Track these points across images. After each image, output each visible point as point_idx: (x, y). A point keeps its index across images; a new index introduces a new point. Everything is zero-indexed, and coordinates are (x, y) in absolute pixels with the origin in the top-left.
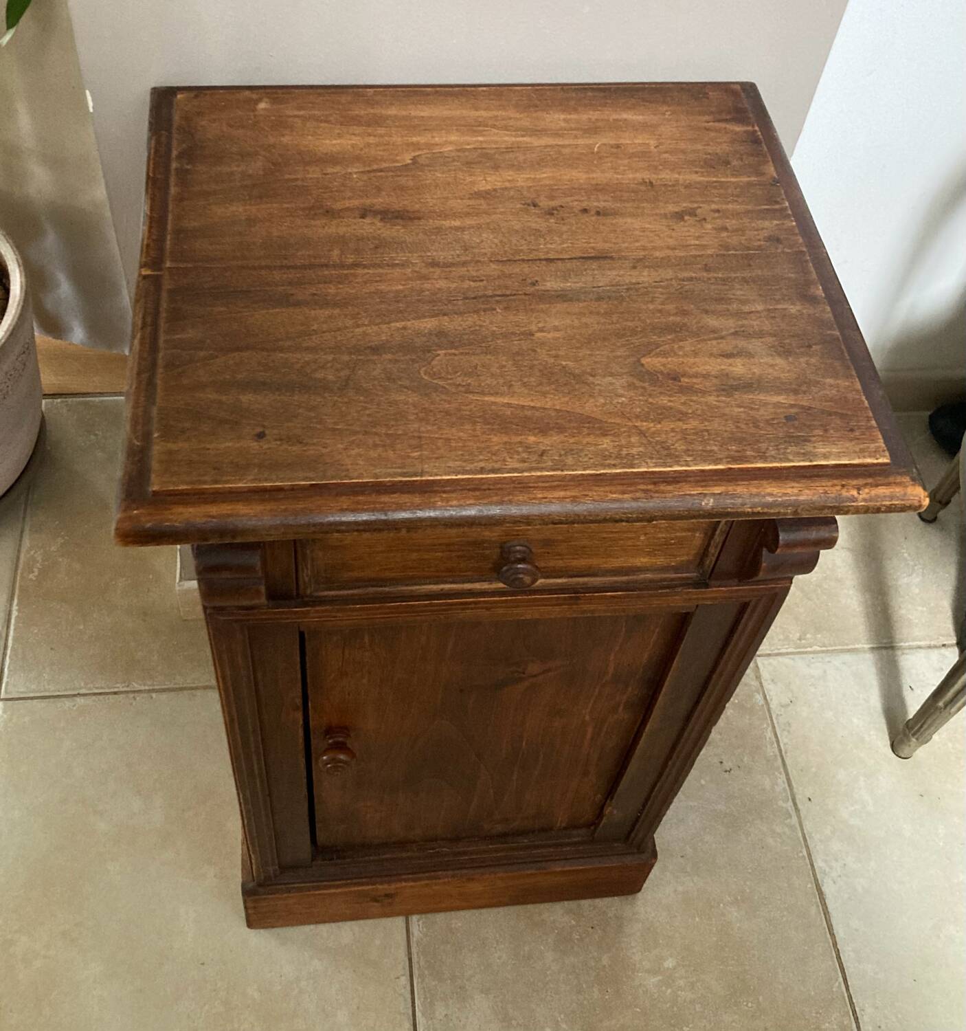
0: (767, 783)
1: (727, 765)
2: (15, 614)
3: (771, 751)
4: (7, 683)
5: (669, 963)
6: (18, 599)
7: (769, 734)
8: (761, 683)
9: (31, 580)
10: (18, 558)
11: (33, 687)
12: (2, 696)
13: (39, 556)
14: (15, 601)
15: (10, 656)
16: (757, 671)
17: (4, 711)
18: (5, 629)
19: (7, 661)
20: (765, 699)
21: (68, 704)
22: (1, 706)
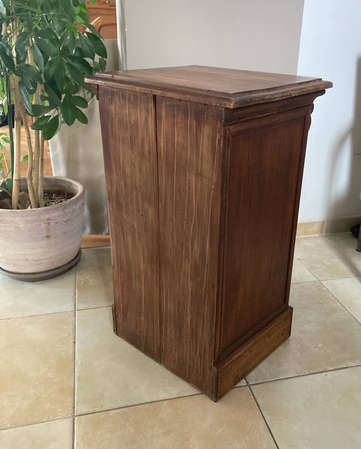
0: (335, 305)
1: (321, 303)
2: (77, 292)
3: (334, 298)
4: (78, 307)
5: (320, 345)
6: (78, 289)
7: (331, 295)
8: (324, 286)
9: (81, 285)
10: (76, 281)
11: (87, 306)
12: (76, 310)
13: (83, 280)
14: (77, 289)
15: (77, 301)
16: (321, 283)
17: (78, 312)
18: (74, 296)
19: (77, 302)
20: (326, 288)
21: (100, 309)
22: (76, 311)
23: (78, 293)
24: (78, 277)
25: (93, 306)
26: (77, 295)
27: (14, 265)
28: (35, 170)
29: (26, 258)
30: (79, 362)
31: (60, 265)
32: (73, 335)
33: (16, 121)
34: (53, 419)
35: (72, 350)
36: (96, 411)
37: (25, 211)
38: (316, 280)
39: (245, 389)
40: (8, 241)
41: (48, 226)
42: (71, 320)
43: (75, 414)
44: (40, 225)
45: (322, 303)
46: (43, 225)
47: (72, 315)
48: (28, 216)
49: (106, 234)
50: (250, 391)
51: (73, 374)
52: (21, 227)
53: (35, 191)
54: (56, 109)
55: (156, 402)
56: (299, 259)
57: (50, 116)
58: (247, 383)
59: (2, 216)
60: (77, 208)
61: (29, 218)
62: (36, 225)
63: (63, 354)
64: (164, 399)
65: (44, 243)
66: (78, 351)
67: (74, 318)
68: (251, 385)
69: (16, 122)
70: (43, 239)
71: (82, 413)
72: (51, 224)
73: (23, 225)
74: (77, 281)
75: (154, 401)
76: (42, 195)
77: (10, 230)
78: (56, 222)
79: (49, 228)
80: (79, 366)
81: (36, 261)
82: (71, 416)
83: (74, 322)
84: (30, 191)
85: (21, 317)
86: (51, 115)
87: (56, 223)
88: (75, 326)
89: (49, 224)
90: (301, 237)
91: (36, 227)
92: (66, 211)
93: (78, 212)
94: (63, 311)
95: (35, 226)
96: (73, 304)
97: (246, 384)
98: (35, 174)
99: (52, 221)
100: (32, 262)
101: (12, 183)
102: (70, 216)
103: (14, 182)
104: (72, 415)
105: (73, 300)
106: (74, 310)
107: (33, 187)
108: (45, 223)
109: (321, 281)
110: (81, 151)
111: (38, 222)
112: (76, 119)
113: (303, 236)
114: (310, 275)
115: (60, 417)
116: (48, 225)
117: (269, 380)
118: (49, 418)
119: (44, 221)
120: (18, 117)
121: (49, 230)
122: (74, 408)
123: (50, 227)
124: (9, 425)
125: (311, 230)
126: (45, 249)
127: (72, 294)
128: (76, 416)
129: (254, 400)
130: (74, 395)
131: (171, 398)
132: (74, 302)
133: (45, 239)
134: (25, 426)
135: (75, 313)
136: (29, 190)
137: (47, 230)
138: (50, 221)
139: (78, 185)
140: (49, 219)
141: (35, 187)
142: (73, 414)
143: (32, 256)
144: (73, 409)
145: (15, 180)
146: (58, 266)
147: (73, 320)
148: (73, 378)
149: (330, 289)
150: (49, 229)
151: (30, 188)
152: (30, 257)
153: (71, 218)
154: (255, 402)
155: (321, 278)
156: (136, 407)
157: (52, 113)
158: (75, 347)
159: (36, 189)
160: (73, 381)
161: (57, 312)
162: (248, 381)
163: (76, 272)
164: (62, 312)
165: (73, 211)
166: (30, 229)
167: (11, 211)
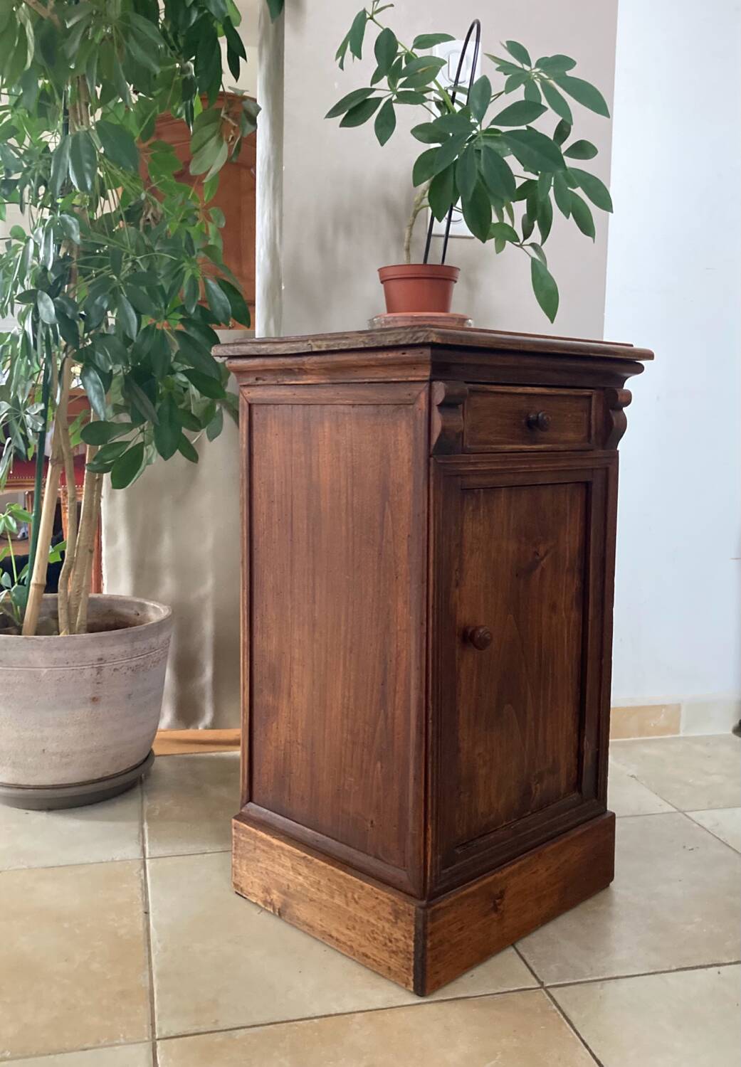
0: (722, 852)
1: (690, 848)
3: (717, 841)
4: (149, 852)
5: (698, 919)
6: (148, 823)
7: (710, 836)
8: (693, 820)
9: (155, 815)
10: (142, 811)
11: (168, 852)
12: (147, 856)
13: (158, 807)
14: (145, 824)
15: (149, 842)
16: (686, 815)
17: (151, 862)
18: (141, 835)
19: (147, 846)
20: (699, 825)
21: (199, 856)
22: (148, 862)
23: (149, 830)
24: (147, 803)
25: (185, 852)
26: (146, 831)
27: (14, 764)
28: (77, 569)
29: (42, 748)
30: (159, 946)
31: (112, 771)
32: (142, 900)
33: (52, 464)
34: (107, 1044)
35: (141, 925)
36: (203, 1030)
37: (54, 638)
38: (675, 810)
39: (537, 993)
40: (10, 707)
41: (99, 675)
42: (136, 875)
43: (157, 1036)
44: (81, 673)
45: (692, 849)
46: (89, 673)
47: (139, 865)
48: (58, 649)
49: (206, 728)
50: (548, 998)
51: (147, 967)
52: (43, 674)
53: (73, 612)
54: (141, 432)
55: (337, 1015)
56: (632, 776)
57: (129, 442)
58: (542, 983)
59: (5, 650)
60: (158, 643)
61: (61, 655)
62: (74, 671)
63: (122, 932)
64: (356, 1010)
65: (83, 713)
66: (154, 926)
67: (142, 872)
68: (549, 987)
69: (53, 466)
70: (84, 703)
71: (172, 1035)
72: (105, 670)
73: (46, 670)
74: (145, 810)
75: (333, 1013)
76: (83, 623)
77: (19, 682)
78: (114, 667)
79: (100, 681)
80: (159, 952)
81: (63, 755)
82: (146, 1039)
83: (143, 878)
84: (63, 611)
85: (24, 869)
86: (130, 440)
87: (115, 670)
88: (146, 885)
89: (99, 670)
90: (632, 739)
91: (73, 675)
92: (138, 645)
93: (159, 653)
94: (117, 859)
95: (72, 672)
96: (139, 848)
97: (538, 986)
98: (77, 575)
99: (108, 664)
100: (54, 757)
101: (26, 595)
102: (144, 658)
103: (32, 588)
104: (149, 1037)
105: (139, 841)
106: (142, 857)
107: (68, 603)
108: (93, 667)
109: (687, 813)
110: (166, 546)
111: (79, 664)
112: (178, 451)
113: (638, 738)
114: (662, 802)
115: (122, 1041)
116: (98, 673)
117: (590, 979)
118: (99, 1042)
119: (91, 663)
120: (58, 458)
121: (100, 686)
122: (153, 1025)
123: (101, 678)
124: (9, 1054)
125: (652, 725)
126: (85, 727)
127: (136, 832)
128: (158, 1039)
129: (559, 1012)
130: (152, 1003)
131: (370, 1008)
132: (141, 843)
133: (89, 705)
134: (44, 1055)
135: (144, 863)
136: (61, 609)
137: (95, 685)
138: (105, 665)
139: (158, 607)
140: (101, 659)
141: (73, 603)
142: (150, 1034)
143: (57, 744)
144: (151, 1027)
145: (36, 585)
146: (108, 772)
147: (140, 875)
148: (147, 973)
149: (707, 826)
150: (98, 683)
151: (62, 605)
152: (52, 747)
153: (145, 663)
154: (562, 1017)
155: (683, 808)
156: (292, 1023)
157: (134, 437)
158: (147, 920)
159: (75, 606)
160: (148, 977)
161: (103, 860)
162: (542, 980)
163: (142, 794)
164: (116, 861)
165: (151, 648)
166: (59, 680)
167: (26, 638)
